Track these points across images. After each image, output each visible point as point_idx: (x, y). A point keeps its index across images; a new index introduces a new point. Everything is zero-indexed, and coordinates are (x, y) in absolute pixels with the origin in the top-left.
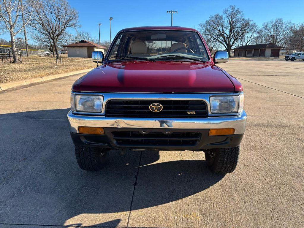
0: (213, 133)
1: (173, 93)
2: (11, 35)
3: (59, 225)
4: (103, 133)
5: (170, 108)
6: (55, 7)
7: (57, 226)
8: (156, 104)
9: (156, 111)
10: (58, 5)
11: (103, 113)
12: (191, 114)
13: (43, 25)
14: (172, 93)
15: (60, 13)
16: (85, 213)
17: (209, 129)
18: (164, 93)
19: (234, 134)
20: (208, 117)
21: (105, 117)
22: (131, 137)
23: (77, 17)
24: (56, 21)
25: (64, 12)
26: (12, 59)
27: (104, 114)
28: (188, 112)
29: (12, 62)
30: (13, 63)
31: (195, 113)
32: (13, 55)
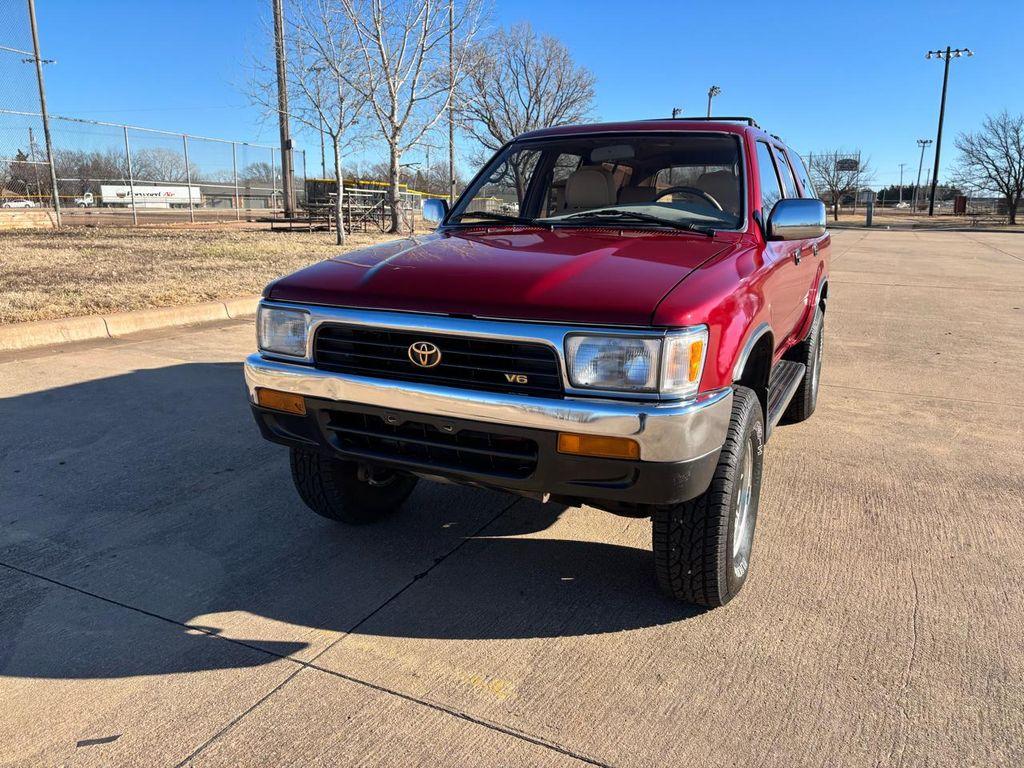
0: (572, 446)
1: (475, 318)
2: (393, 153)
3: (178, 620)
4: (303, 412)
5: (463, 360)
6: (531, 69)
7: (171, 621)
8: (424, 344)
9: (424, 363)
10: (537, 60)
11: (308, 355)
12: (515, 382)
13: (491, 124)
14: (471, 318)
15: (542, 85)
16: (248, 611)
17: (557, 432)
18: (451, 316)
19: (640, 460)
20: (566, 398)
21: (313, 368)
22: (365, 430)
23: (591, 93)
24: (527, 109)
25: (554, 82)
26: (388, 223)
27: (312, 361)
28: (507, 376)
29: (388, 230)
30: (390, 232)
31: (526, 381)
32: (393, 210)
